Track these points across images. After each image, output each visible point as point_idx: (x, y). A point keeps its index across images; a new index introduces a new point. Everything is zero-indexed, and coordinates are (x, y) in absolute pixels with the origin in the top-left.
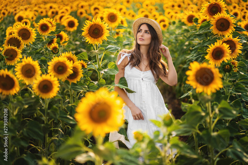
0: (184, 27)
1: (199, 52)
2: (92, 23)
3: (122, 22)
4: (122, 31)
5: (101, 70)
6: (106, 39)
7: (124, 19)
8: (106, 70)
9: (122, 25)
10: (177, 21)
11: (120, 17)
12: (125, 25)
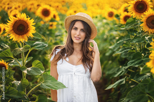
0: (105, 21)
1: (124, 47)
2: (17, 19)
3: (55, 16)
4: (55, 23)
5: (24, 69)
6: (32, 36)
7: (56, 14)
8: (29, 69)
9: (54, 19)
10: (98, 16)
11: (53, 12)
12: (58, 19)
